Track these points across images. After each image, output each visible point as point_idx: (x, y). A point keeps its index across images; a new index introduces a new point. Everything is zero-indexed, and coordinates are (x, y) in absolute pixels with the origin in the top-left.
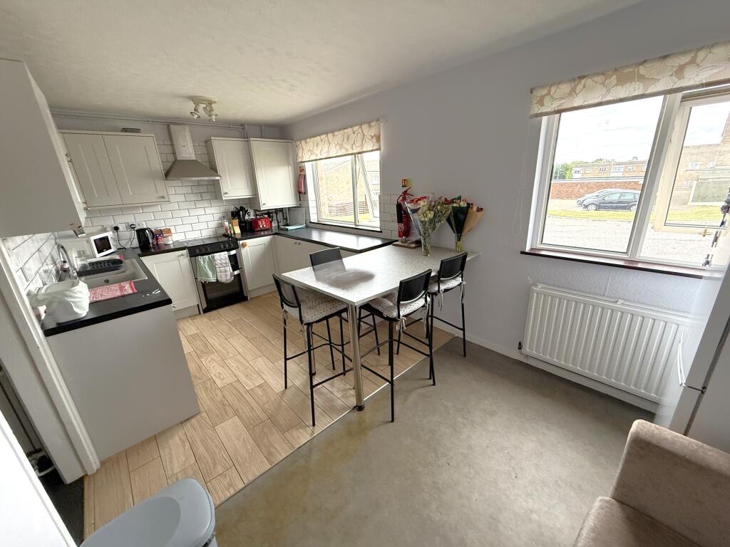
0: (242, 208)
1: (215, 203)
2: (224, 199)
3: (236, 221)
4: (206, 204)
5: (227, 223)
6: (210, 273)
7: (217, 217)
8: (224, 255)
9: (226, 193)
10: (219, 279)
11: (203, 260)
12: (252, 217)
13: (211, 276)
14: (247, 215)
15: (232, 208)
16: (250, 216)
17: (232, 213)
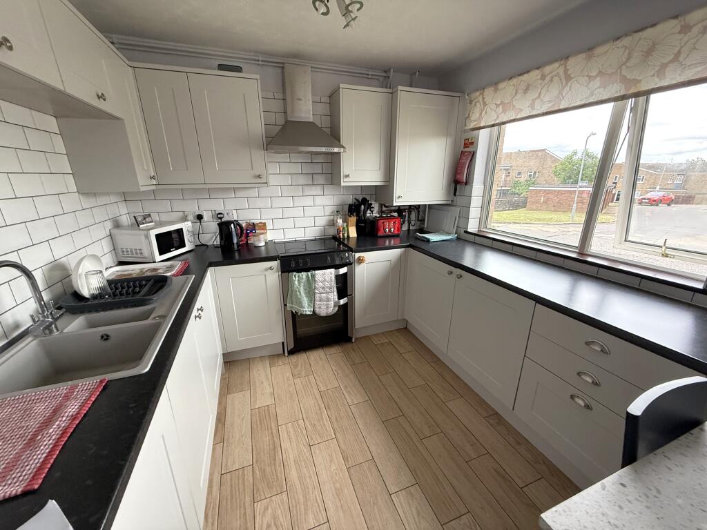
0: (364, 201)
1: (329, 190)
2: (343, 184)
3: (353, 220)
4: (317, 191)
5: (340, 221)
6: (305, 301)
7: (329, 210)
8: (330, 274)
9: (347, 176)
10: (317, 311)
11: (299, 280)
12: (375, 214)
13: (306, 305)
14: (369, 212)
15: (350, 200)
16: (374, 213)
17: (350, 206)
